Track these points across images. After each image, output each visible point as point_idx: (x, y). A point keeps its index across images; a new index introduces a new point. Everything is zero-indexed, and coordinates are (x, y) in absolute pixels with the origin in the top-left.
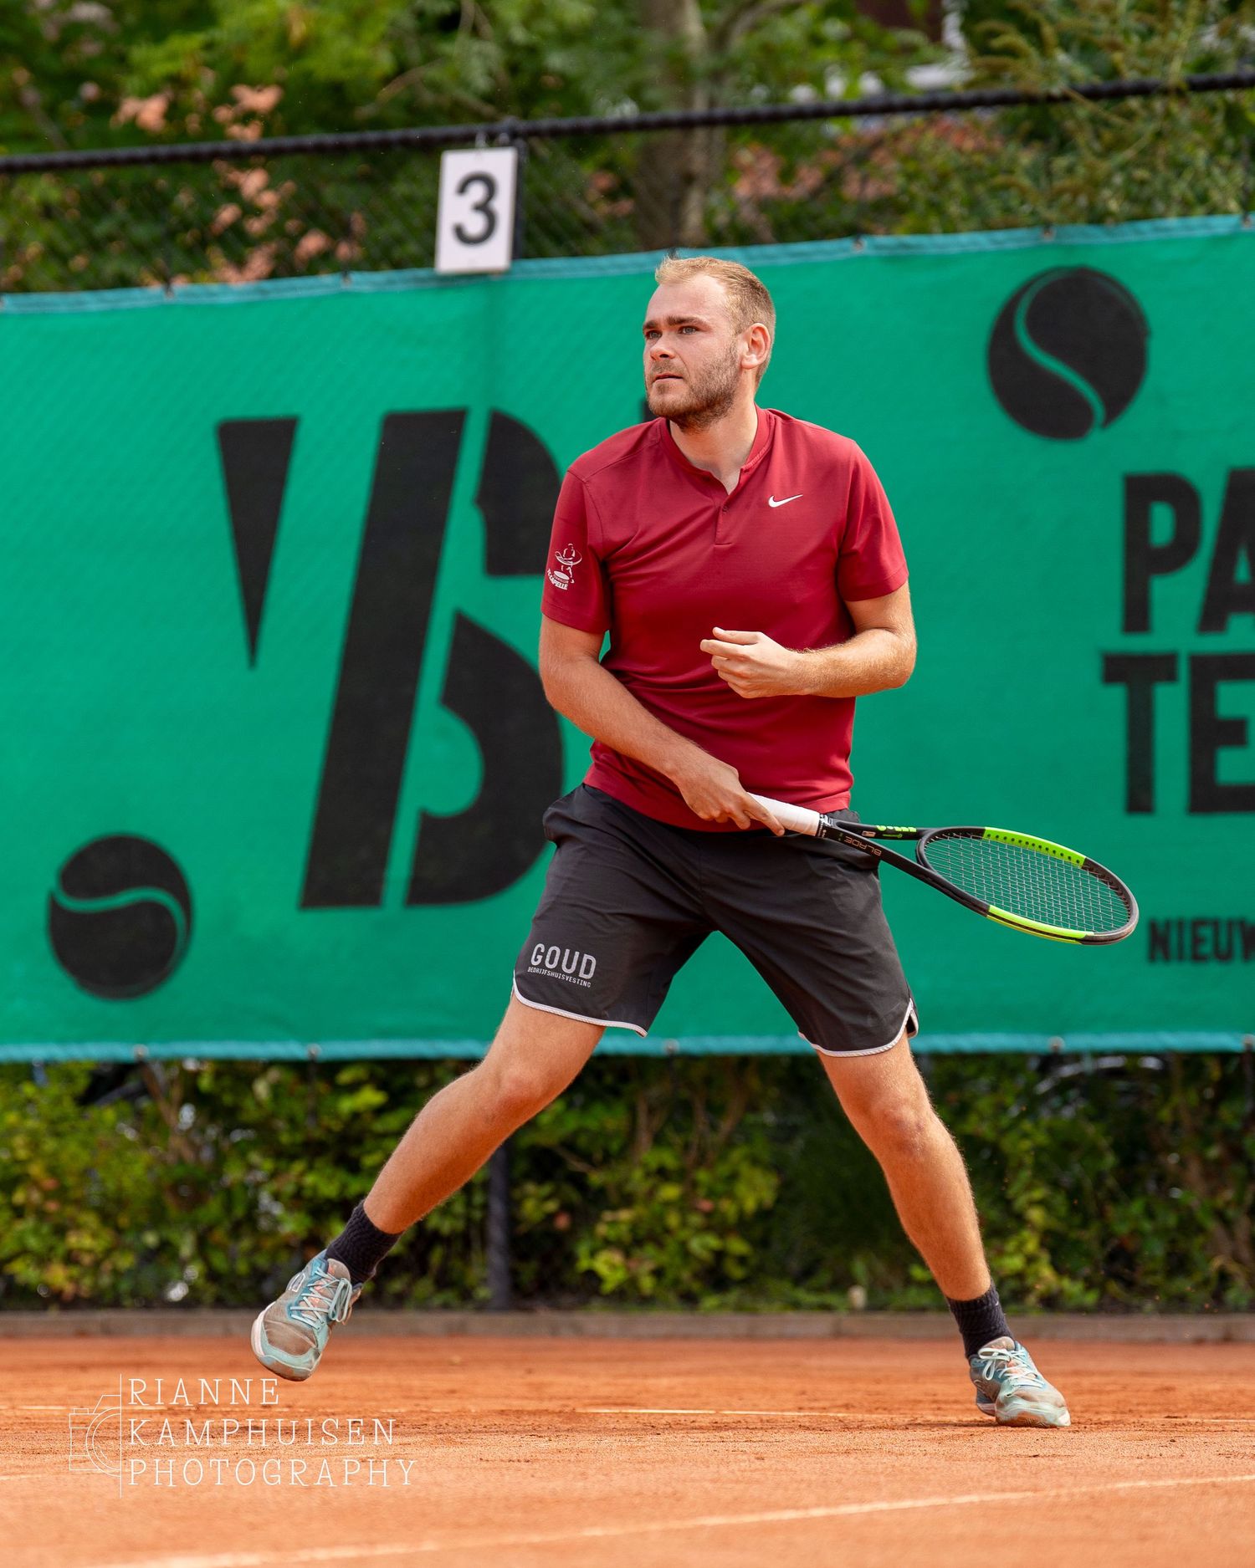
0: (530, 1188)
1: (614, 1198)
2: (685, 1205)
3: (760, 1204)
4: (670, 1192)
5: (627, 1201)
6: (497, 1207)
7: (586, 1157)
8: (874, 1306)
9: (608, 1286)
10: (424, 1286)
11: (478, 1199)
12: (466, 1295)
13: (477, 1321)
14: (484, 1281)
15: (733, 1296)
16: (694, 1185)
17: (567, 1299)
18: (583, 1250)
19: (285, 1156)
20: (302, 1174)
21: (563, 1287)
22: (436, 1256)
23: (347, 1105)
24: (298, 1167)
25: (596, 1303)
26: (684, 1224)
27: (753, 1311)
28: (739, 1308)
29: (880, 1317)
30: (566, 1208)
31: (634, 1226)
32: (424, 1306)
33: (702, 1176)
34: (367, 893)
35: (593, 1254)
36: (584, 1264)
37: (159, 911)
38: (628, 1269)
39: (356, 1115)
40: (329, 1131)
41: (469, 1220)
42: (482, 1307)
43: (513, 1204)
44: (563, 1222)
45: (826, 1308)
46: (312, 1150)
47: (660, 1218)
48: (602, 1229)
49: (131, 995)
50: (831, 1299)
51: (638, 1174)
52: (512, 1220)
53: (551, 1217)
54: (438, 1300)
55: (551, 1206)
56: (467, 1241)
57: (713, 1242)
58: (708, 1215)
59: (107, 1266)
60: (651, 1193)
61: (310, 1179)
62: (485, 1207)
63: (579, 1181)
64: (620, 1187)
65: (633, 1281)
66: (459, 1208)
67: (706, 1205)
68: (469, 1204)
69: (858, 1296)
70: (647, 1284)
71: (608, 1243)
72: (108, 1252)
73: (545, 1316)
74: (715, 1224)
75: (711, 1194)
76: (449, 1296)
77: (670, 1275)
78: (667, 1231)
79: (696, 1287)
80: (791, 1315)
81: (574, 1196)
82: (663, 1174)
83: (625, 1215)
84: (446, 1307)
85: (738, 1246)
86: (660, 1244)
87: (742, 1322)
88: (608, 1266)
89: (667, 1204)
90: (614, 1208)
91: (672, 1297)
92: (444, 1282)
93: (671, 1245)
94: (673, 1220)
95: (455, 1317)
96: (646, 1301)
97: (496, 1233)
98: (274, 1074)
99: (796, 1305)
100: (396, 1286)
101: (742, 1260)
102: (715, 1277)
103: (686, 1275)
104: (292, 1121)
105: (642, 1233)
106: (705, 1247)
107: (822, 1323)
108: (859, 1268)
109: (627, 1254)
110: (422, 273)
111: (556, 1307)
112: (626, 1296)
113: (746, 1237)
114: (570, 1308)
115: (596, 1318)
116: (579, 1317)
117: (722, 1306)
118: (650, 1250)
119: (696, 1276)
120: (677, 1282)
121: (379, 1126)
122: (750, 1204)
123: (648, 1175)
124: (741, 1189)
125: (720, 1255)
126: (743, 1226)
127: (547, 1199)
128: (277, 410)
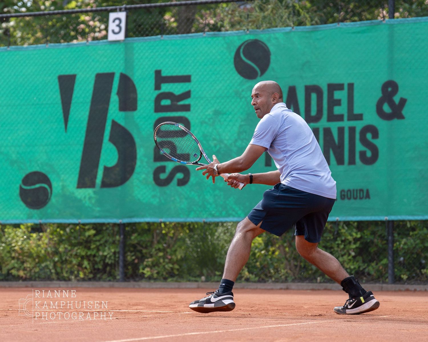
0: (129, 253)
1: (148, 256)
2: (164, 257)
3: (181, 257)
4: (161, 254)
5: (151, 256)
6: (121, 258)
7: (142, 246)
8: (207, 281)
9: (146, 276)
10: (104, 276)
11: (117, 256)
12: (115, 278)
13: (116, 284)
14: (118, 275)
15: (175, 279)
16: (167, 252)
17: (137, 279)
18: (141, 267)
19: (73, 245)
20: (77, 250)
21: (137, 276)
22: (108, 269)
23: (87, 234)
24: (76, 248)
25: (144, 280)
26: (164, 261)
27: (179, 282)
28: (176, 281)
29: (208, 283)
30: (137, 258)
31: (152, 262)
32: (105, 281)
33: (168, 250)
34: (92, 185)
35: (143, 269)
36: (141, 271)
37: (45, 189)
38: (151, 272)
39: (89, 236)
40: (83, 240)
41: (115, 260)
42: (118, 281)
43: (125, 257)
44: (136, 261)
45: (196, 281)
46: (79, 244)
47: (159, 260)
48: (145, 263)
49: (38, 208)
50: (198, 279)
51: (154, 250)
52: (125, 261)
53: (134, 260)
54: (108, 279)
55: (134, 258)
56: (113, 266)
57: (171, 266)
58: (170, 260)
59: (33, 271)
60: (157, 254)
61: (79, 251)
62: (119, 257)
63: (140, 251)
64: (149, 253)
65: (152, 275)
66: (113, 258)
67: (169, 257)
68: (115, 257)
69: (203, 278)
70: (155, 275)
71: (147, 266)
72: (33, 268)
73: (132, 283)
75: (171, 255)
76: (111, 278)
77: (161, 273)
78: (161, 263)
79: (167, 276)
80: (188, 283)
81: (139, 255)
82: (159, 250)
83: (150, 260)
84: (110, 281)
85: (176, 267)
86: (159, 267)
87: (176, 285)
88: (147, 272)
89: (160, 257)
90: (148, 258)
91: (162, 279)
92: (110, 274)
93: (161, 267)
94: (161, 260)
95: (111, 283)
96: (156, 279)
97: (121, 263)
98: (71, 226)
99: (189, 281)
100: (98, 276)
101: (178, 270)
102: (171, 274)
103: (164, 273)
104: (75, 238)
105: (154, 263)
106: (169, 267)
107: (194, 285)
108: (205, 271)
109: (151, 268)
110: (105, 41)
111: (135, 281)
112: (150, 278)
113: (178, 265)
114: (138, 281)
115: (143, 284)
116: (140, 283)
117: (172, 281)
118: (156, 268)
119: (167, 273)
120: (162, 275)
121: (94, 239)
122: (179, 257)
123: (156, 250)
124: (177, 253)
125: (172, 269)
126: (177, 262)
127: (133, 256)
128: (72, 73)
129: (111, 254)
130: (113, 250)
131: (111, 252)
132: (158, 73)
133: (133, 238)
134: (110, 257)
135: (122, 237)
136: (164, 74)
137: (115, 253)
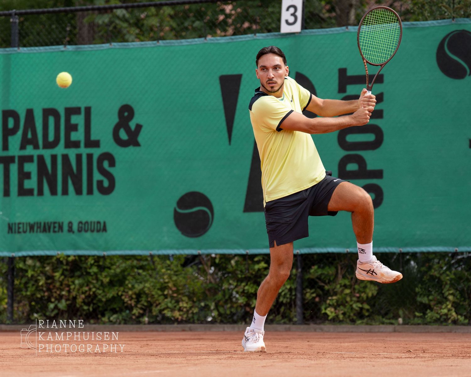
0: (308, 290)
1: (332, 293)
2: (351, 295)
3: (373, 294)
4: (347, 291)
5: (335, 294)
6: (299, 295)
7: (324, 282)
8: (405, 323)
9: (330, 318)
10: (279, 317)
11: (294, 293)
12: (290, 320)
13: (293, 327)
14: (295, 316)
15: (365, 320)
16: (354, 289)
17: (318, 322)
18: (323, 308)
19: (240, 281)
20: (244, 286)
21: (317, 317)
22: (282, 309)
23: (257, 267)
24: (243, 284)
25: (327, 322)
26: (351, 300)
27: (371, 325)
28: (367, 324)
29: (407, 326)
30: (318, 295)
31: (337, 301)
32: (278, 323)
33: (357, 287)
35: (326, 309)
36: (323, 311)
37: (204, 213)
38: (335, 313)
39: (259, 270)
40: (252, 274)
41: (291, 299)
42: (295, 323)
43: (303, 295)
44: (317, 300)
45: (392, 324)
46: (247, 279)
47: (345, 299)
48: (328, 302)
49: (196, 236)
50: (393, 321)
51: (338, 286)
52: (303, 299)
53: (314, 298)
54: (283, 321)
55: (314, 295)
56: (291, 305)
57: (360, 305)
58: (358, 298)
59: (191, 312)
60: (342, 291)
61: (246, 288)
62: (295, 295)
63: (322, 288)
64: (333, 290)
65: (337, 316)
66: (288, 296)
67: (358, 295)
68: (291, 295)
69: (401, 320)
70: (341, 317)
71: (330, 305)
72: (191, 308)
73: (312, 326)
74: (360, 300)
75: (359, 292)
76: (286, 320)
77: (348, 314)
78: (347, 302)
79: (355, 318)
80: (381, 326)
81: (321, 292)
82: (345, 286)
83: (334, 298)
84: (285, 323)
85: (366, 306)
86: (345, 306)
87: (368, 328)
88: (330, 312)
89: (347, 294)
90: (332, 296)
91: (348, 321)
92: (284, 317)
93: (348, 306)
94: (348, 299)
95: (288, 326)
96: (341, 322)
97: (299, 303)
98: (236, 258)
99: (383, 323)
101: (368, 310)
102: (360, 315)
103: (352, 314)
104: (241, 271)
105: (339, 303)
106: (357, 306)
107: (390, 328)
108: (401, 312)
109: (335, 309)
110: (276, 33)
111: (316, 323)
112: (335, 320)
113: (368, 304)
114: (320, 324)
115: (327, 327)
116: (322, 326)
117: (362, 323)
118: (342, 307)
119: (354, 315)
120: (349, 316)
122: (370, 295)
123: (341, 286)
124: (368, 290)
125: (361, 309)
126: (369, 300)
127: (313, 293)
128: (236, 73)
129: (286, 291)
130: (288, 287)
131: (286, 288)
132: (342, 72)
133: (312, 271)
134: (285, 294)
135: (300, 270)
136: (350, 73)
137: (290, 290)
